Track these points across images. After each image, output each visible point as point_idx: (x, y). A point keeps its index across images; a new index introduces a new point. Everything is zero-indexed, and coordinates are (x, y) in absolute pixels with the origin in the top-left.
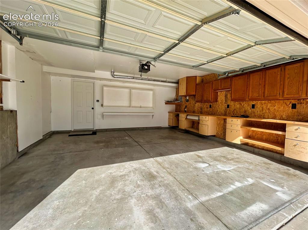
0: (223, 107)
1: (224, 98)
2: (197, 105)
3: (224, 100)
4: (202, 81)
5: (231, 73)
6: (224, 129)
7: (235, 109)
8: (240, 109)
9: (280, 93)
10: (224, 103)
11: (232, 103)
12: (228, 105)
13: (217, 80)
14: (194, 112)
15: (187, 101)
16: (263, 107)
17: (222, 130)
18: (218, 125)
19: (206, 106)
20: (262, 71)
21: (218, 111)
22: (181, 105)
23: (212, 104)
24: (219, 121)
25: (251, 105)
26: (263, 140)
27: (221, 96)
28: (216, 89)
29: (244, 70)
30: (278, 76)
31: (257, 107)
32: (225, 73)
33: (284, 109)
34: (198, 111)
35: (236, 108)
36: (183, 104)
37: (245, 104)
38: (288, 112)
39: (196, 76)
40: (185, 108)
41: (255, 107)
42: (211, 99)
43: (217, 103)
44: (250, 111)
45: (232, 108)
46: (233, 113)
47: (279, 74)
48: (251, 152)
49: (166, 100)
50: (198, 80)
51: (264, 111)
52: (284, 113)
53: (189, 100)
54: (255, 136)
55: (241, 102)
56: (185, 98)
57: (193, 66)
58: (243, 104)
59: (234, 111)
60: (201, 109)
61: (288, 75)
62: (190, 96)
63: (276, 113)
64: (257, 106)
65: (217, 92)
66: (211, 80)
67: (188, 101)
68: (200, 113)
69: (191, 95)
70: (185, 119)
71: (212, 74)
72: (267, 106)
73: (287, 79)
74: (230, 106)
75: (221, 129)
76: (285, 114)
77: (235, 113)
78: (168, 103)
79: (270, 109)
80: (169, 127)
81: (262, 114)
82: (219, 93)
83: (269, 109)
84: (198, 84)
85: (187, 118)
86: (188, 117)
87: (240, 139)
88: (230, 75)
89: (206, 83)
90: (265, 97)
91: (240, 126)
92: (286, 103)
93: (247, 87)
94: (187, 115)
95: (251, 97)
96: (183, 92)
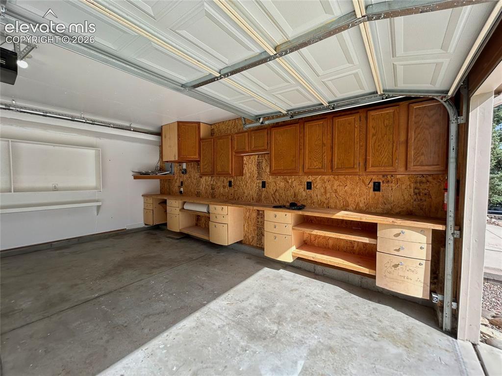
0: (255, 185)
1: (254, 168)
2: (203, 180)
3: (256, 172)
4: (212, 133)
5: (268, 119)
6: (258, 227)
7: (276, 190)
8: (286, 189)
9: (359, 163)
10: (255, 178)
11: (270, 180)
12: (263, 182)
13: (242, 133)
14: (198, 195)
15: (183, 173)
16: (326, 187)
17: (254, 230)
18: (247, 219)
19: (221, 183)
20: (326, 119)
21: (244, 193)
22: (173, 180)
23: (232, 180)
24: (248, 213)
25: (306, 183)
26: (329, 248)
27: (250, 164)
28: (241, 151)
29: (295, 113)
30: (356, 129)
31: (316, 187)
32: (258, 118)
33: (361, 191)
34: (206, 193)
35: (278, 188)
36: (176, 178)
37: (295, 180)
38: (368, 197)
39: (200, 122)
40: (180, 187)
41: (312, 187)
42: (232, 169)
43: (243, 177)
44: (304, 194)
45: (271, 188)
46: (273, 197)
47: (356, 126)
48: (310, 272)
49: (137, 171)
50: (203, 132)
51: (328, 195)
52: (362, 199)
53: (188, 171)
54: (315, 240)
55: (287, 177)
56: (180, 165)
57: (183, 86)
58: (290, 181)
59: (274, 194)
60: (213, 189)
61: (373, 130)
62: (188, 162)
63: (347, 199)
64: (315, 185)
65: (242, 157)
66: (229, 132)
67: (185, 172)
68: (210, 197)
69: (192, 161)
70: (180, 210)
71: (230, 120)
72: (333, 185)
73: (371, 136)
74: (267, 185)
75: (252, 228)
76: (363, 202)
77: (278, 197)
78: (140, 175)
79: (338, 190)
80: (146, 226)
81: (325, 201)
82: (245, 159)
83: (336, 191)
84: (203, 139)
85: (183, 208)
86: (186, 207)
87: (292, 252)
88: (267, 122)
89: (221, 138)
90: (333, 169)
91: (291, 226)
92: (363, 181)
93: (300, 149)
94: (184, 203)
95: (308, 169)
96: (172, 153)
